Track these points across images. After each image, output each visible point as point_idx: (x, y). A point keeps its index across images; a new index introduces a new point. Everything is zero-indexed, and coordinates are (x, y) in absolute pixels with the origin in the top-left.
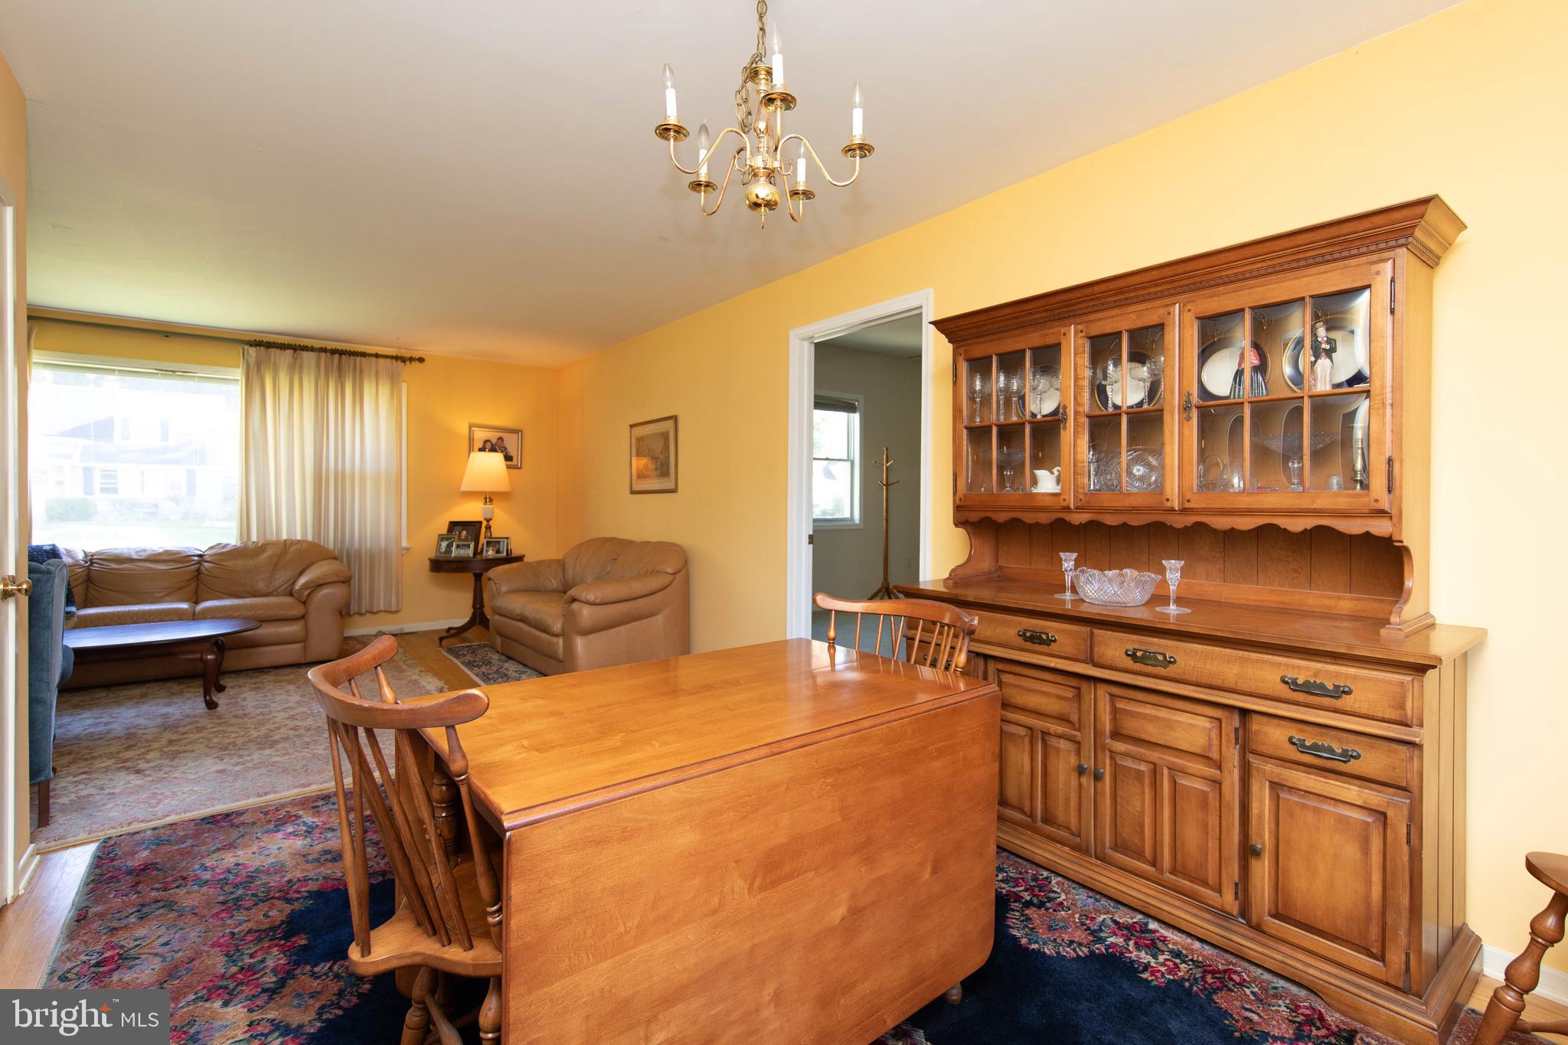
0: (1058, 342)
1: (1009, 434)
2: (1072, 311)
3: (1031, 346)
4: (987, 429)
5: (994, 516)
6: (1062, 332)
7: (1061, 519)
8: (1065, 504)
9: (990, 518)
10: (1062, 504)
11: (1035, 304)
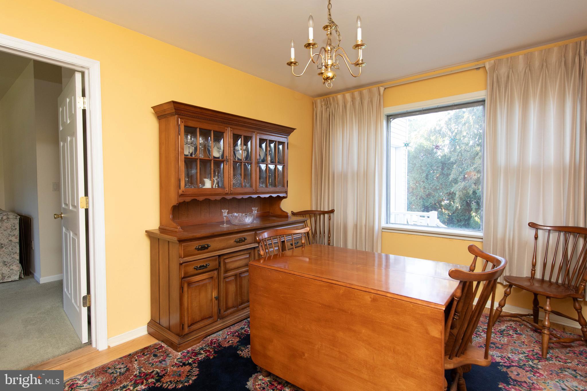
0: (223, 131)
1: (205, 163)
2: (230, 122)
3: (215, 130)
4: (195, 160)
5: (197, 198)
6: (226, 129)
7: (224, 197)
8: (227, 192)
9: (196, 200)
10: (225, 192)
11: (220, 115)
